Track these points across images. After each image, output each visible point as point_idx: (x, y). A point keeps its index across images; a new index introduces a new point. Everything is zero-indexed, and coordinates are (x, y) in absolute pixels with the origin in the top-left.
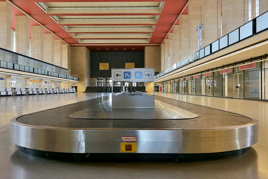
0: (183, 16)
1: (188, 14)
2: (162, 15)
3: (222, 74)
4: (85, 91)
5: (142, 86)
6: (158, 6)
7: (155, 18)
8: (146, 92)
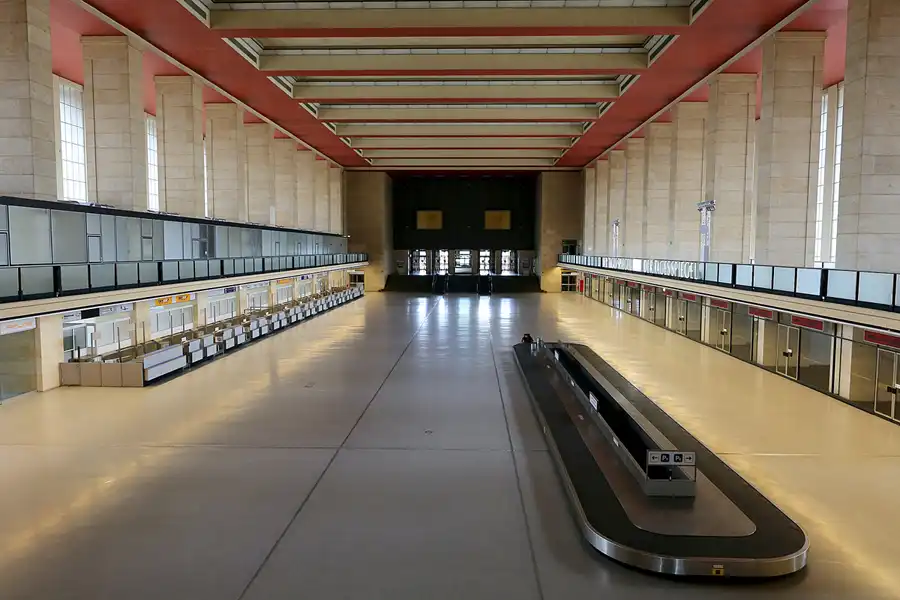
4: (383, 287)
5: (528, 272)
8: (543, 291)
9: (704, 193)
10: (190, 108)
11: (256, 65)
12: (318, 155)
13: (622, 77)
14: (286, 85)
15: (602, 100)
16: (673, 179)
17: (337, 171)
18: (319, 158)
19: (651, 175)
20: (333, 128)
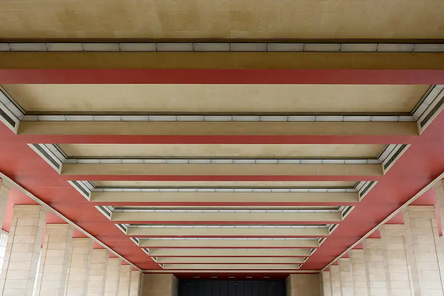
9: (413, 291)
10: (37, 227)
11: (88, 198)
12: (123, 261)
13: (342, 207)
14: (106, 212)
15: (330, 223)
16: (388, 280)
17: (137, 274)
18: (134, 270)
19: (371, 276)
20: (137, 241)
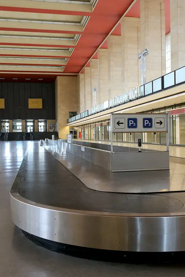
0: (112, 37)
1: (121, 35)
2: (84, 34)
3: (173, 116)
5: (52, 131)
6: (79, 22)
7: (73, 38)
